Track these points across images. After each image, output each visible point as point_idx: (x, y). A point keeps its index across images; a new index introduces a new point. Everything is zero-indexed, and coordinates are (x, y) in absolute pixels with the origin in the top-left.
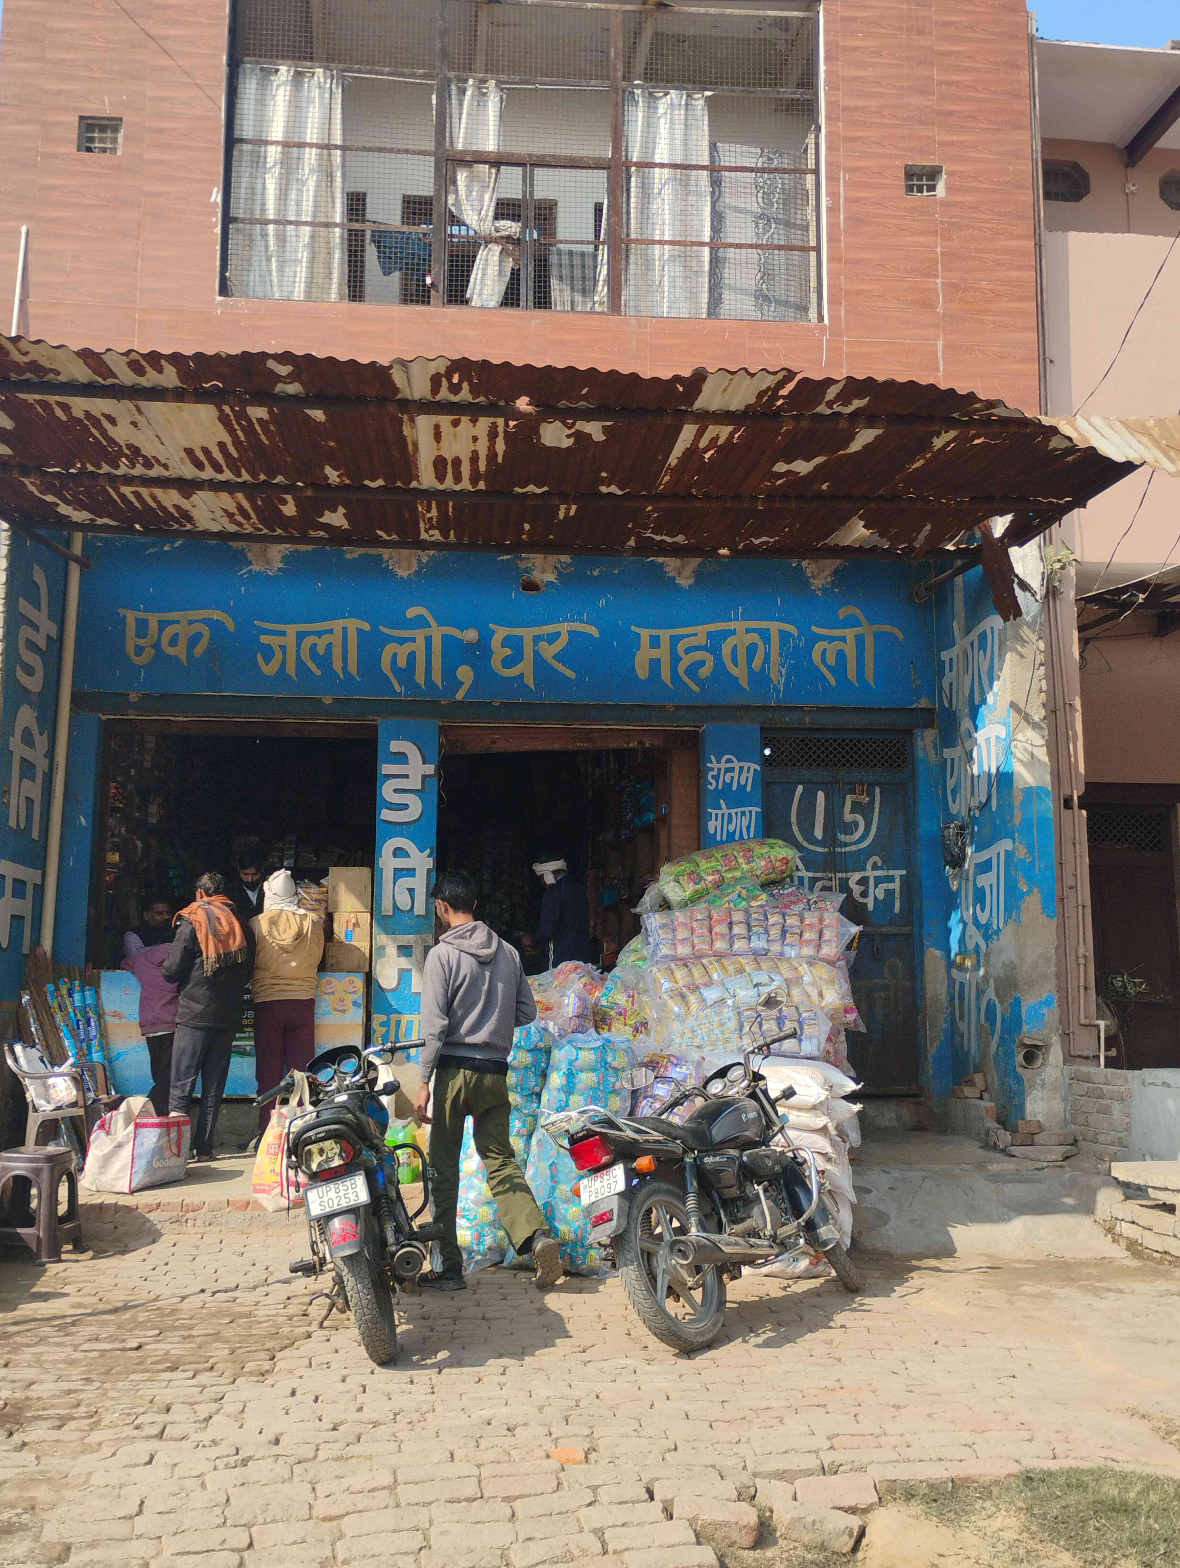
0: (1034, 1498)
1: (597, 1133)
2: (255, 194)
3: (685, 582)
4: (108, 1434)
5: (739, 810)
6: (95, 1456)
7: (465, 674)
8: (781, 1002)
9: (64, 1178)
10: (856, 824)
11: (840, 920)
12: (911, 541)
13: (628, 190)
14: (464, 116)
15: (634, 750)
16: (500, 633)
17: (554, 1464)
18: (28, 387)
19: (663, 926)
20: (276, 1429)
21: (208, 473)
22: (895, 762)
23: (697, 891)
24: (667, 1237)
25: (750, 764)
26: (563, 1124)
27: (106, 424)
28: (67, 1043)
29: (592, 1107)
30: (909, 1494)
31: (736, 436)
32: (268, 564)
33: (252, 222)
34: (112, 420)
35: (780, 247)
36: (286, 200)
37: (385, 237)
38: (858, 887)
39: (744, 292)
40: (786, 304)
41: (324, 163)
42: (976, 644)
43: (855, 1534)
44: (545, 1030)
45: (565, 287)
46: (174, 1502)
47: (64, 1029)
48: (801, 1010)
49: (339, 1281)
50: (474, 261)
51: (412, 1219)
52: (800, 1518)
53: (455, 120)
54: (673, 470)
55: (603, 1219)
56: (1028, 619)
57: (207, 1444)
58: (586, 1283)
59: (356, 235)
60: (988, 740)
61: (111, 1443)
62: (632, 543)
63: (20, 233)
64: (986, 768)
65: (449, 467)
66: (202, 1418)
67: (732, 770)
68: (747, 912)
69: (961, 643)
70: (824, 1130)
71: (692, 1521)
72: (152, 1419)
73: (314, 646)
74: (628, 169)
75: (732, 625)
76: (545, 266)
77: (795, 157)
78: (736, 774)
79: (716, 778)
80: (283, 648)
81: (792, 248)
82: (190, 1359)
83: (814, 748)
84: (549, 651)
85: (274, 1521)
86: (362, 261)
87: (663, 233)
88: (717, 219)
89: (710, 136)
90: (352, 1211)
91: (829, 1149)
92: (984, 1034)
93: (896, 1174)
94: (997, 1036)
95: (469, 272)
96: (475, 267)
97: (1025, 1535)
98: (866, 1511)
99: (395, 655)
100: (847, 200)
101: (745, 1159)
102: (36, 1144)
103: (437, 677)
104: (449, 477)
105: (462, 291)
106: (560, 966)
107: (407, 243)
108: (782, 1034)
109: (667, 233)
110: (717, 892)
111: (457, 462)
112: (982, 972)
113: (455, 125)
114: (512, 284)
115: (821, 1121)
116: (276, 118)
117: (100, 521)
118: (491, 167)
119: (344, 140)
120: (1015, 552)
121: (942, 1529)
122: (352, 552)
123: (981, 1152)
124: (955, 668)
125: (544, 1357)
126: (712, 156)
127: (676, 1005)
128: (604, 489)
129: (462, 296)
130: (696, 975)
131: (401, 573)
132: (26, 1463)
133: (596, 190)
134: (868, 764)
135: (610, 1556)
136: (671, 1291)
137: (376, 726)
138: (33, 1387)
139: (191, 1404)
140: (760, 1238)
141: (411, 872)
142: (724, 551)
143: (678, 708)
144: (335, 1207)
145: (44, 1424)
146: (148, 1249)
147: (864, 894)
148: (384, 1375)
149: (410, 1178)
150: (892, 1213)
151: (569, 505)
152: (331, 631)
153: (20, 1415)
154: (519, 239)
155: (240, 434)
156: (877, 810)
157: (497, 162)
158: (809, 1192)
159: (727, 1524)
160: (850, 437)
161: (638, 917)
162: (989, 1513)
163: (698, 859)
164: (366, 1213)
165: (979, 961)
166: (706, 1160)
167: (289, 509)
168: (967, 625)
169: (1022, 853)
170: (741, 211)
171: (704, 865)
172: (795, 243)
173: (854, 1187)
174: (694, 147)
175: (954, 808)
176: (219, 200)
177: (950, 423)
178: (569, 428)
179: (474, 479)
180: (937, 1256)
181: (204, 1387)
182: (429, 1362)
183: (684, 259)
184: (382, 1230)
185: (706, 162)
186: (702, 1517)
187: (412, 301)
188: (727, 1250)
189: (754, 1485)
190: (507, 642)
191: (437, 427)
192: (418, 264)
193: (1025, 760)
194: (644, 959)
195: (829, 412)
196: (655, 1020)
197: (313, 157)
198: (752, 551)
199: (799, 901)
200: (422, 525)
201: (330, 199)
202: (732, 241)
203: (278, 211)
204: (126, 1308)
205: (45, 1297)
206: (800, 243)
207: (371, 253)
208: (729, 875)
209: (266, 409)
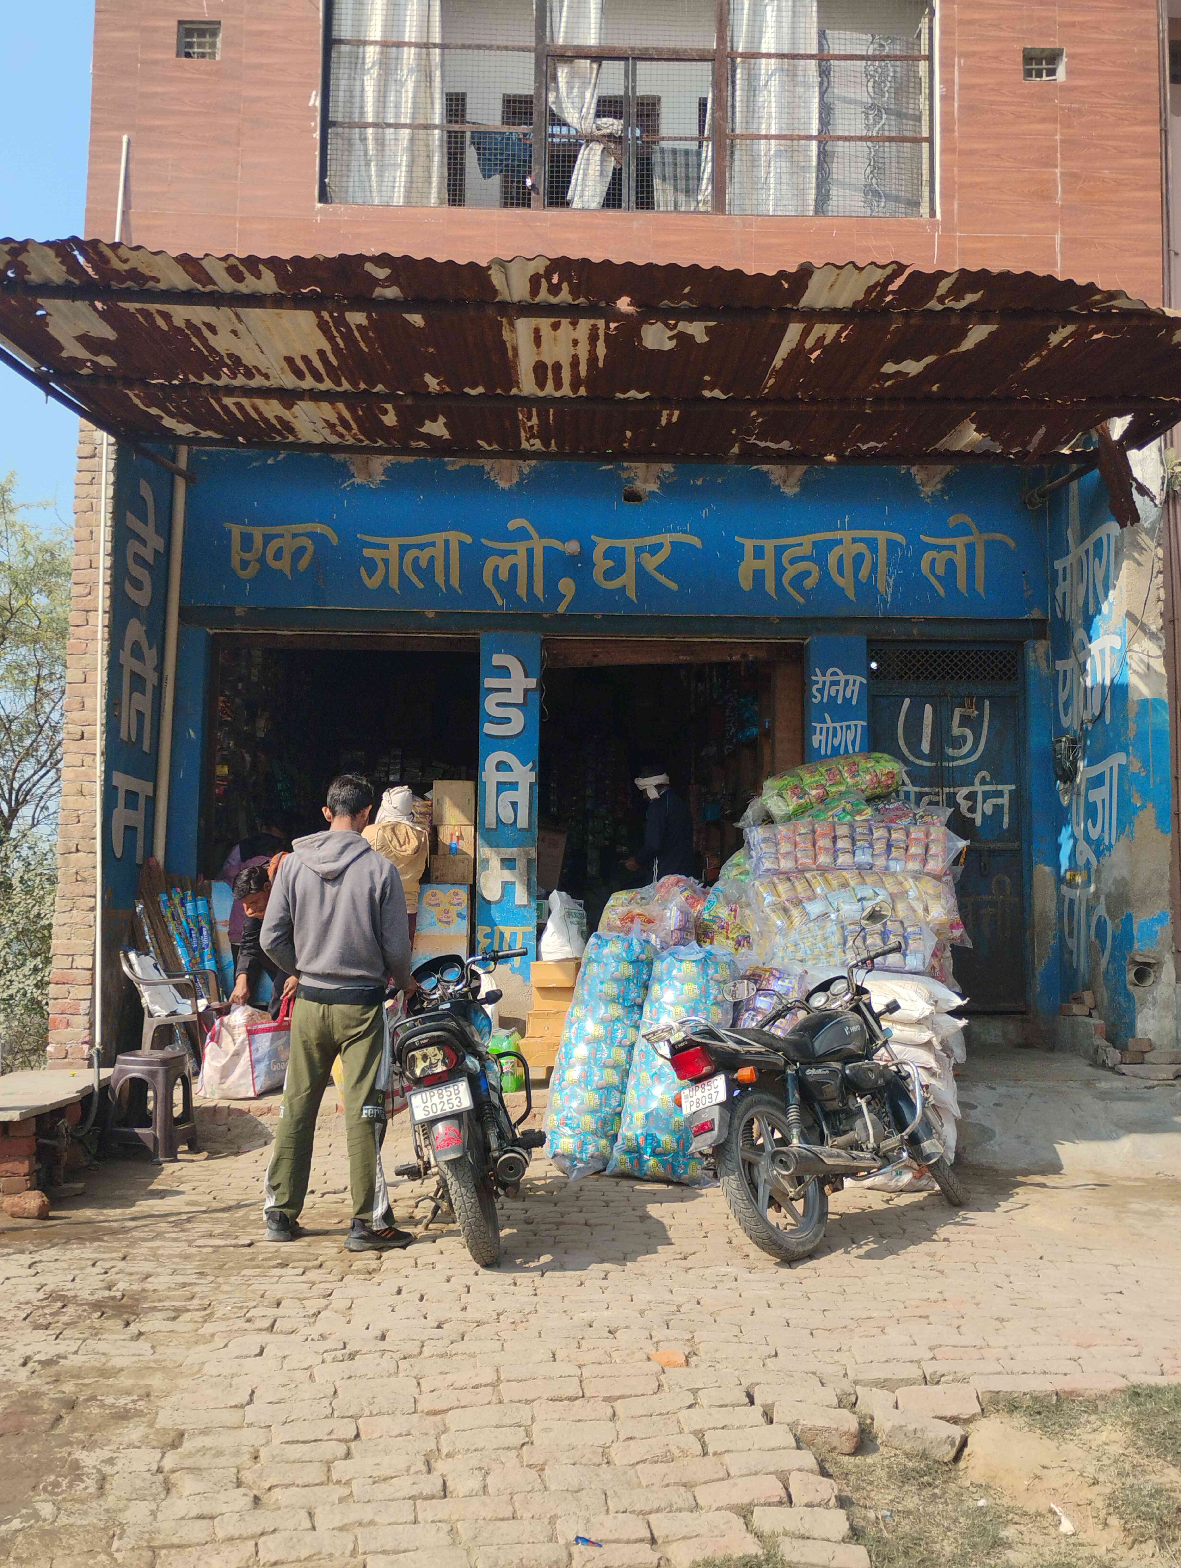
0: (1140, 1413)
1: (699, 1044)
2: (355, 97)
3: (790, 490)
4: (221, 1326)
5: (844, 724)
6: (209, 1347)
7: (567, 586)
8: (885, 916)
9: (179, 1081)
10: (964, 738)
11: (945, 834)
12: (1025, 444)
13: (733, 83)
14: (565, 9)
15: (738, 663)
16: (602, 544)
17: (654, 1366)
18: (128, 294)
19: (765, 840)
20: (383, 1326)
21: (309, 383)
22: (1005, 674)
23: (800, 806)
24: (769, 1148)
25: (856, 677)
26: (665, 1034)
27: (206, 333)
28: (180, 951)
29: (693, 1018)
30: (1013, 1406)
31: (844, 335)
32: (370, 476)
33: (351, 125)
34: (213, 329)
35: (890, 139)
36: (384, 102)
37: (485, 138)
38: (965, 802)
39: (853, 187)
40: (897, 199)
41: (423, 62)
42: (1091, 553)
43: (957, 1443)
44: (647, 942)
45: (668, 187)
46: (284, 1393)
47: (177, 937)
48: (906, 925)
49: (443, 1185)
50: (575, 162)
51: (515, 1126)
52: (901, 1427)
53: (556, 14)
54: (778, 373)
55: (705, 1128)
56: (1147, 525)
57: (316, 1337)
58: (687, 1192)
59: (456, 137)
60: (1102, 651)
61: (224, 1335)
62: (736, 450)
63: (121, 142)
64: (1099, 680)
65: (550, 372)
66: (311, 1313)
67: (837, 683)
68: (852, 826)
69: (1075, 552)
70: (928, 1045)
71: (792, 1426)
72: (263, 1313)
73: (416, 560)
74: (733, 61)
75: (838, 535)
76: (648, 164)
77: (907, 43)
78: (841, 687)
79: (821, 691)
80: (386, 562)
81: (904, 139)
82: (300, 1256)
83: (923, 661)
84: (651, 563)
85: (380, 1414)
86: (462, 164)
87: (769, 128)
88: (826, 110)
89: (819, 23)
90: (456, 1116)
91: (933, 1064)
92: (1094, 951)
93: (1002, 1090)
94: (1107, 953)
95: (570, 172)
96: (576, 167)
97: (1131, 1449)
98: (968, 1421)
99: (497, 569)
100: (961, 87)
101: (847, 1072)
102: (152, 1048)
103: (539, 589)
104: (550, 383)
105: (563, 193)
106: (662, 880)
107: (507, 144)
108: (886, 948)
109: (773, 126)
110: (822, 807)
111: (557, 367)
112: (1092, 888)
113: (556, 19)
114: (614, 184)
115: (926, 1035)
116: (374, 17)
117: (204, 434)
118: (592, 62)
119: (443, 38)
120: (1133, 455)
121: (1046, 1441)
122: (453, 463)
123: (1090, 1069)
124: (1068, 576)
125: (647, 1263)
126: (820, 44)
127: (779, 918)
128: (707, 394)
129: (563, 198)
130: (799, 888)
131: (503, 484)
132: (141, 1352)
133: (700, 84)
134: (977, 677)
135: (710, 1458)
136: (773, 1202)
137: (478, 640)
138: (149, 1280)
139: (301, 1300)
140: (862, 1150)
141: (513, 786)
142: (830, 458)
143: (782, 620)
144: (439, 1112)
145: (160, 1315)
146: (260, 1150)
147: (972, 809)
148: (488, 1275)
149: (514, 1086)
150: (997, 1130)
151: (672, 410)
152: (433, 544)
153: (137, 1306)
154: (620, 137)
155: (339, 341)
156: (986, 725)
157: (598, 57)
158: (912, 1106)
159: (828, 1430)
160: (963, 334)
161: (740, 831)
162: (1095, 1426)
163: (801, 773)
164: (470, 1119)
165: (1089, 878)
166: (808, 1072)
167: (390, 419)
168: (1082, 532)
169: (1136, 767)
170: (850, 101)
171: (808, 779)
172: (906, 134)
173: (959, 1103)
174: (802, 35)
175: (1065, 722)
176: (318, 103)
177: (1068, 318)
178: (671, 330)
179: (575, 387)
180: (1043, 1173)
181: (314, 1283)
182: (532, 1265)
183: (791, 155)
184: (485, 1136)
185: (814, 50)
186: (802, 1422)
187: (512, 204)
188: (829, 1161)
189: (855, 1393)
190: (609, 554)
191: (537, 331)
192: (519, 166)
193: (1140, 671)
194: (747, 873)
195: (940, 307)
196: (757, 933)
197: (412, 57)
198: (859, 457)
199: (905, 815)
200: (523, 434)
201: (429, 100)
202: (840, 133)
203: (377, 114)
204: (239, 1206)
205: (161, 1194)
206: (912, 134)
207: (471, 155)
208: (834, 789)
209: (365, 314)
